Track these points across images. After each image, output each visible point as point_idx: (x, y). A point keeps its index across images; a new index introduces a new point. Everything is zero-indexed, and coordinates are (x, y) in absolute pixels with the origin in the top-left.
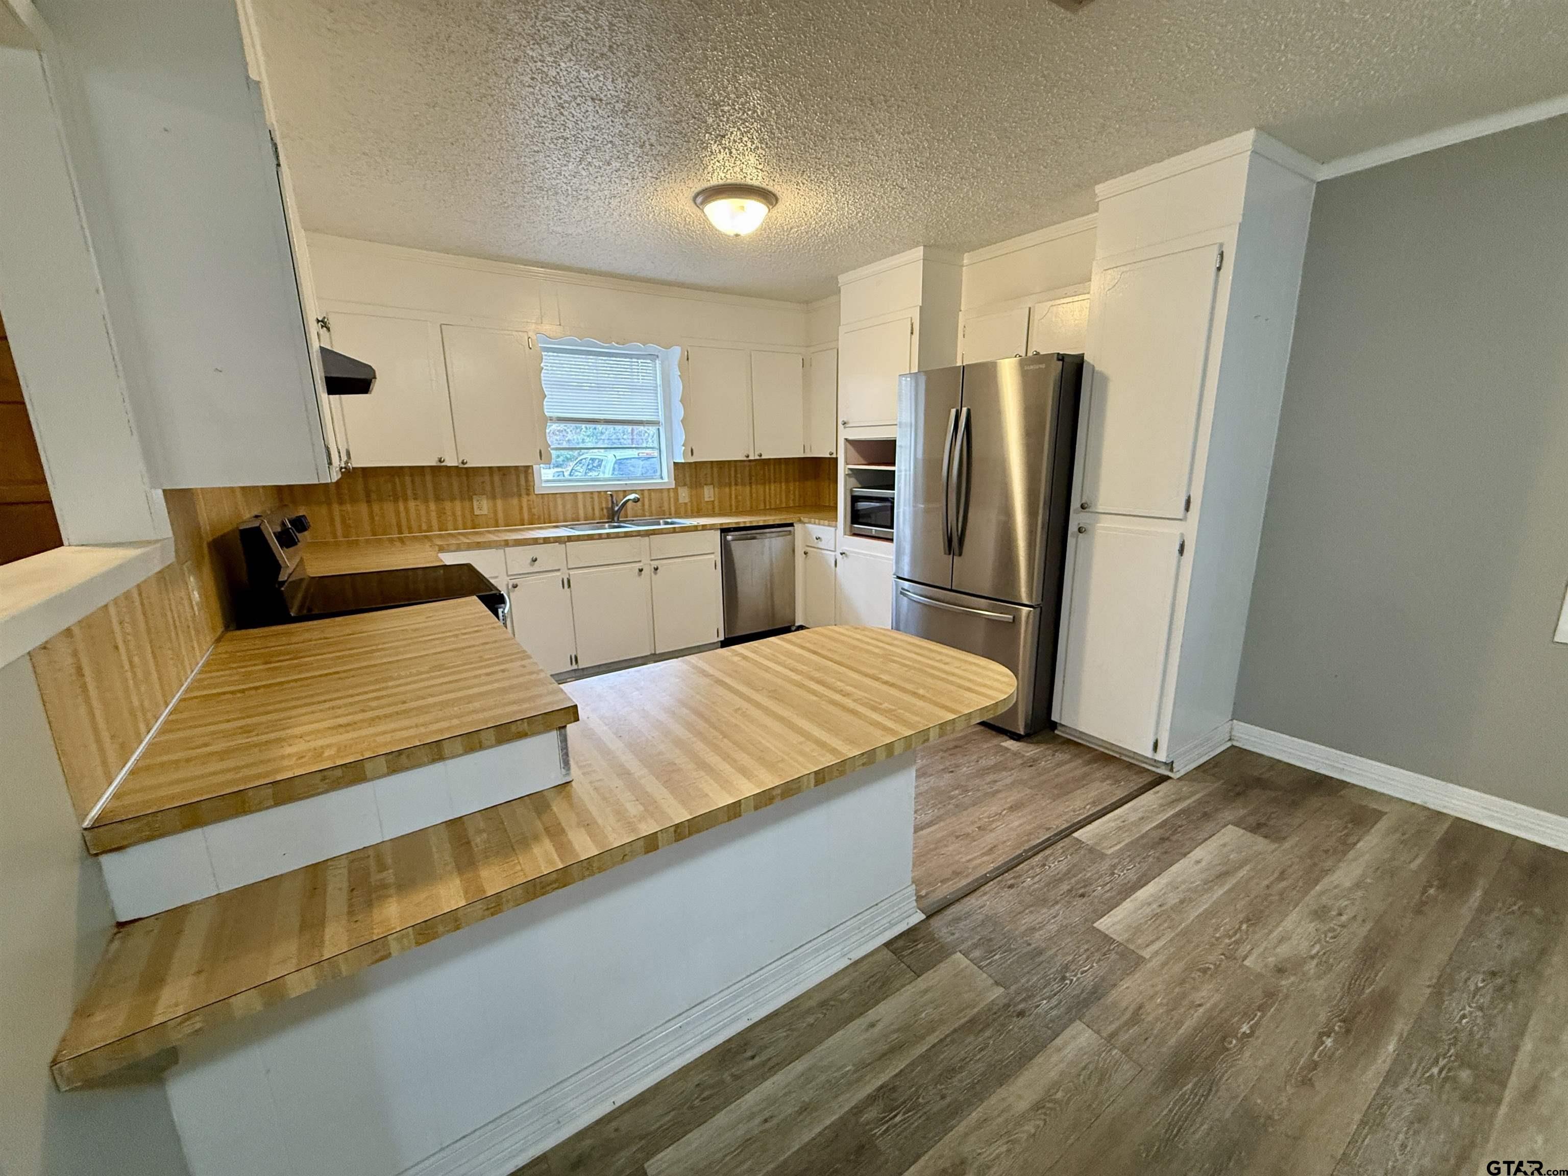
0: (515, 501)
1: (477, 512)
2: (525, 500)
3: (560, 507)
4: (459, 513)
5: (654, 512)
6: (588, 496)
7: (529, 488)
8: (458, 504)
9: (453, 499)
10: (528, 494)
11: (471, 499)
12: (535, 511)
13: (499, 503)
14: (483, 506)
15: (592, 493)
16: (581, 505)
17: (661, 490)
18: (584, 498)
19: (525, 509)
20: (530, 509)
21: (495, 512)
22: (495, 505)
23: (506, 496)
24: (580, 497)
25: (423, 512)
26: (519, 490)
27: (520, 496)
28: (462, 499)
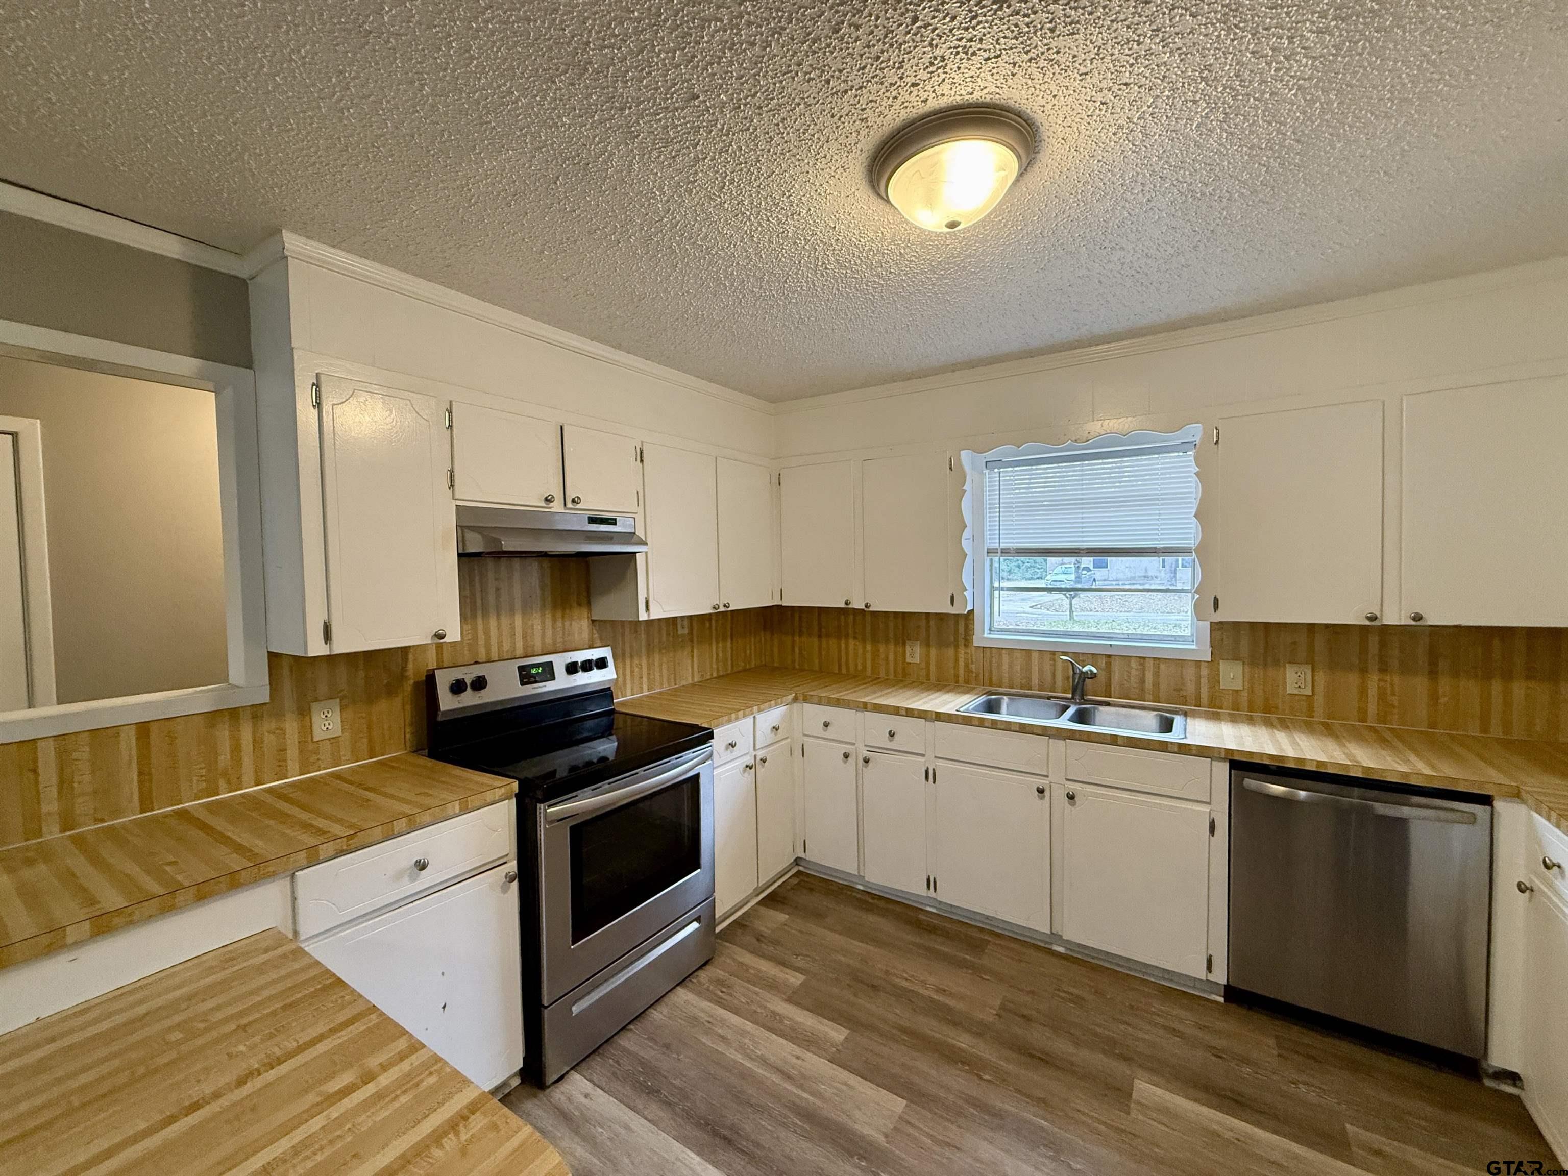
0: (951, 652)
1: (908, 660)
2: (962, 650)
3: (1005, 667)
4: (891, 657)
5: (1162, 694)
7: (968, 641)
8: (892, 646)
9: (887, 641)
10: (966, 646)
11: (904, 644)
12: (973, 667)
13: (933, 652)
14: (915, 653)
16: (1035, 668)
17: (1181, 663)
19: (961, 663)
20: (967, 665)
21: (928, 664)
22: (929, 652)
23: (942, 644)
25: (860, 651)
26: (956, 640)
27: (957, 647)
28: (896, 643)
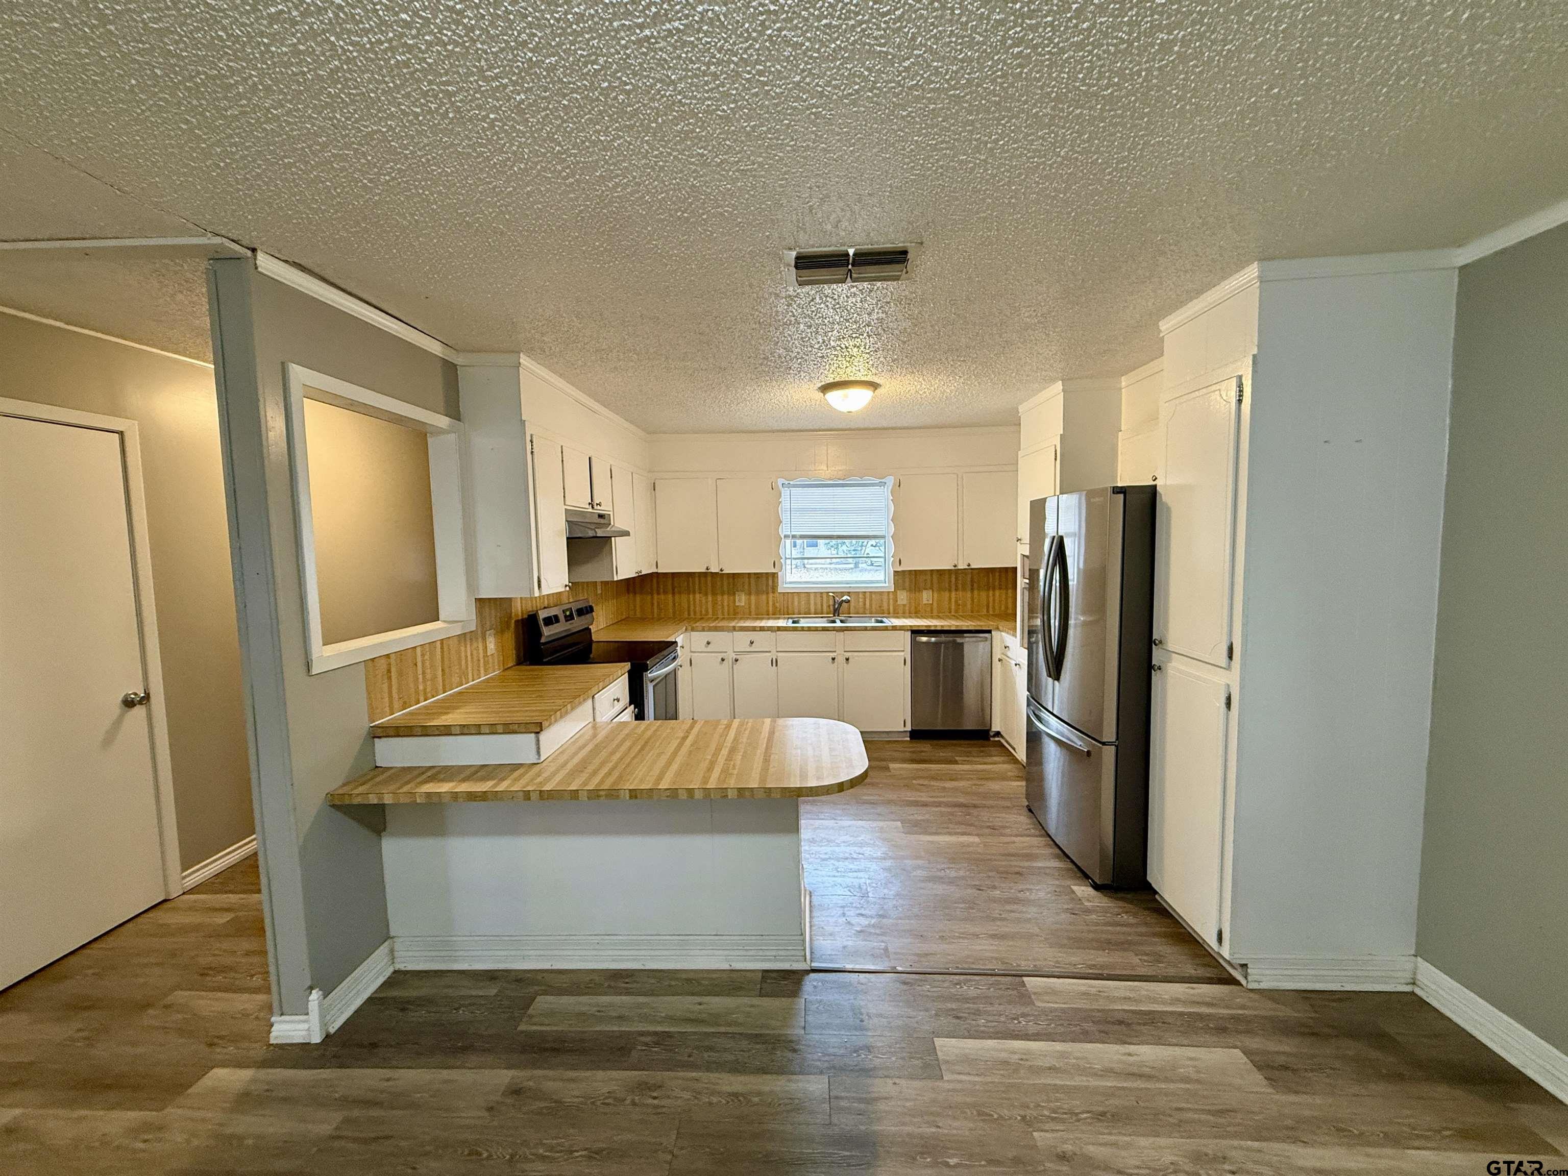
0: (764, 597)
1: (737, 604)
2: (771, 595)
3: (796, 603)
4: (726, 604)
5: (874, 610)
6: (818, 596)
7: (774, 588)
8: (726, 597)
9: (723, 594)
10: (773, 592)
11: (734, 594)
12: (778, 605)
13: (753, 598)
14: (741, 600)
15: (822, 593)
16: (812, 602)
17: (881, 593)
18: (815, 596)
19: (771, 603)
20: (774, 604)
21: (750, 604)
22: (750, 600)
23: (758, 593)
24: (812, 596)
25: (704, 601)
26: (767, 589)
27: (768, 593)
28: (729, 594)
